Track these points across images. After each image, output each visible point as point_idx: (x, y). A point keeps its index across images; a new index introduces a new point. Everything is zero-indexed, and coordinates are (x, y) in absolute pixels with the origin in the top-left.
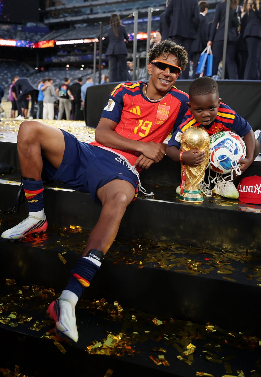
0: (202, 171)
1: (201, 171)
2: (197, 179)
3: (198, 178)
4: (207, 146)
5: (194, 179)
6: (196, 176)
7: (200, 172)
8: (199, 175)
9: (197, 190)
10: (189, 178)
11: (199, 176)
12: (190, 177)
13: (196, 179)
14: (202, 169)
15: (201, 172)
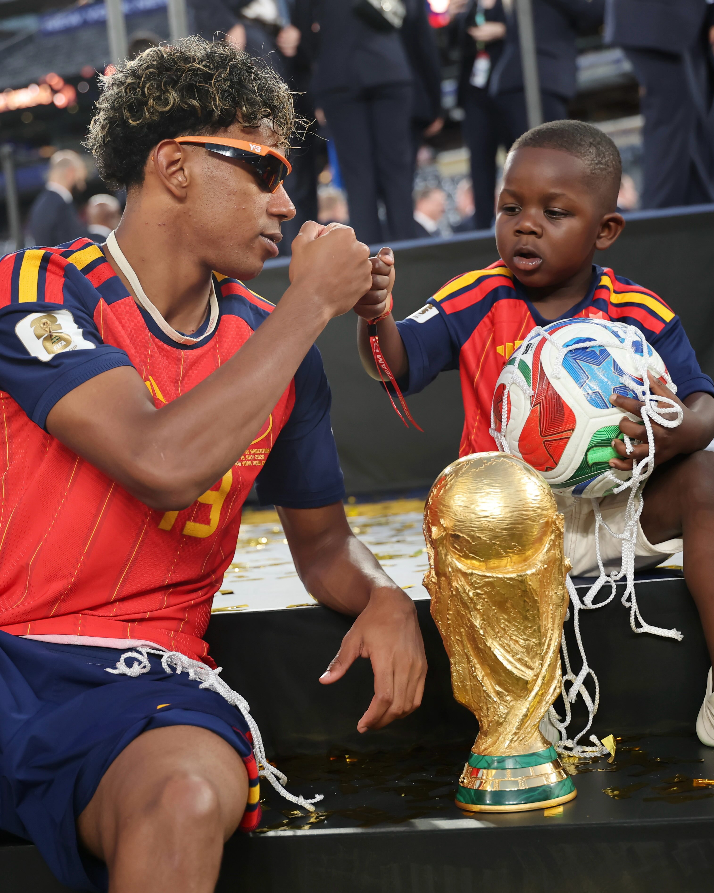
0: (550, 654)
1: (547, 652)
2: (533, 694)
3: (536, 689)
4: (553, 537)
5: (518, 697)
6: (527, 682)
7: (543, 659)
8: (537, 676)
9: (539, 747)
10: (493, 695)
11: (539, 682)
12: (498, 693)
13: (528, 695)
14: (549, 646)
15: (547, 662)
